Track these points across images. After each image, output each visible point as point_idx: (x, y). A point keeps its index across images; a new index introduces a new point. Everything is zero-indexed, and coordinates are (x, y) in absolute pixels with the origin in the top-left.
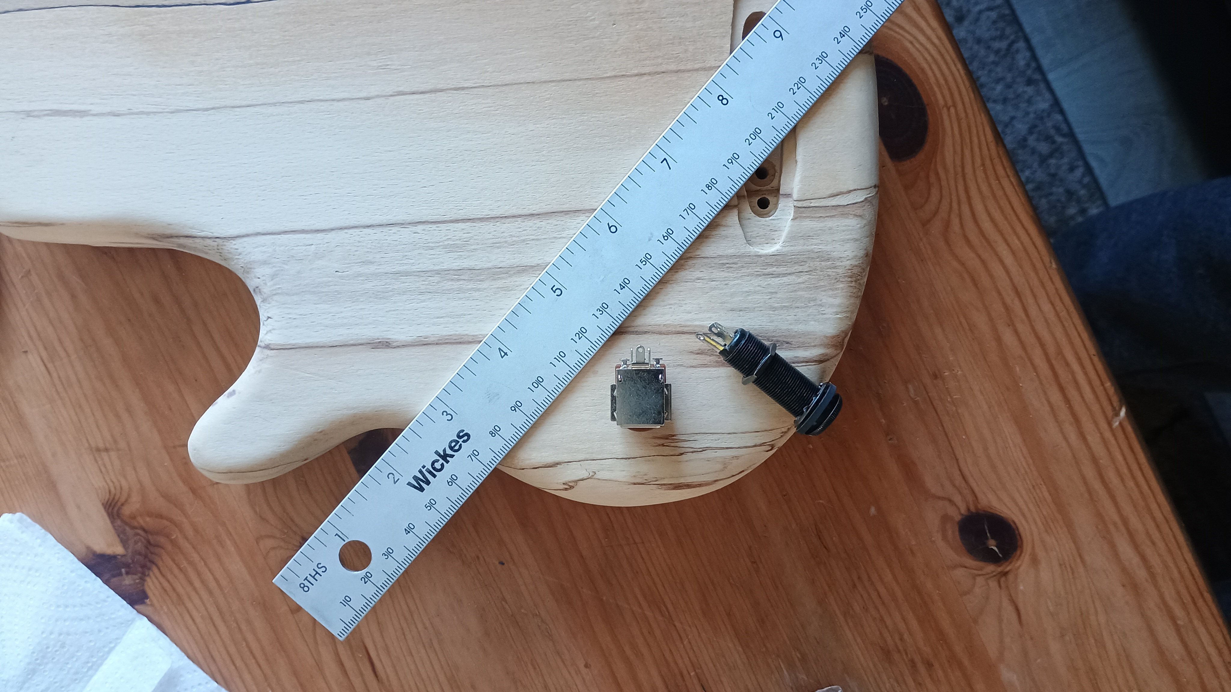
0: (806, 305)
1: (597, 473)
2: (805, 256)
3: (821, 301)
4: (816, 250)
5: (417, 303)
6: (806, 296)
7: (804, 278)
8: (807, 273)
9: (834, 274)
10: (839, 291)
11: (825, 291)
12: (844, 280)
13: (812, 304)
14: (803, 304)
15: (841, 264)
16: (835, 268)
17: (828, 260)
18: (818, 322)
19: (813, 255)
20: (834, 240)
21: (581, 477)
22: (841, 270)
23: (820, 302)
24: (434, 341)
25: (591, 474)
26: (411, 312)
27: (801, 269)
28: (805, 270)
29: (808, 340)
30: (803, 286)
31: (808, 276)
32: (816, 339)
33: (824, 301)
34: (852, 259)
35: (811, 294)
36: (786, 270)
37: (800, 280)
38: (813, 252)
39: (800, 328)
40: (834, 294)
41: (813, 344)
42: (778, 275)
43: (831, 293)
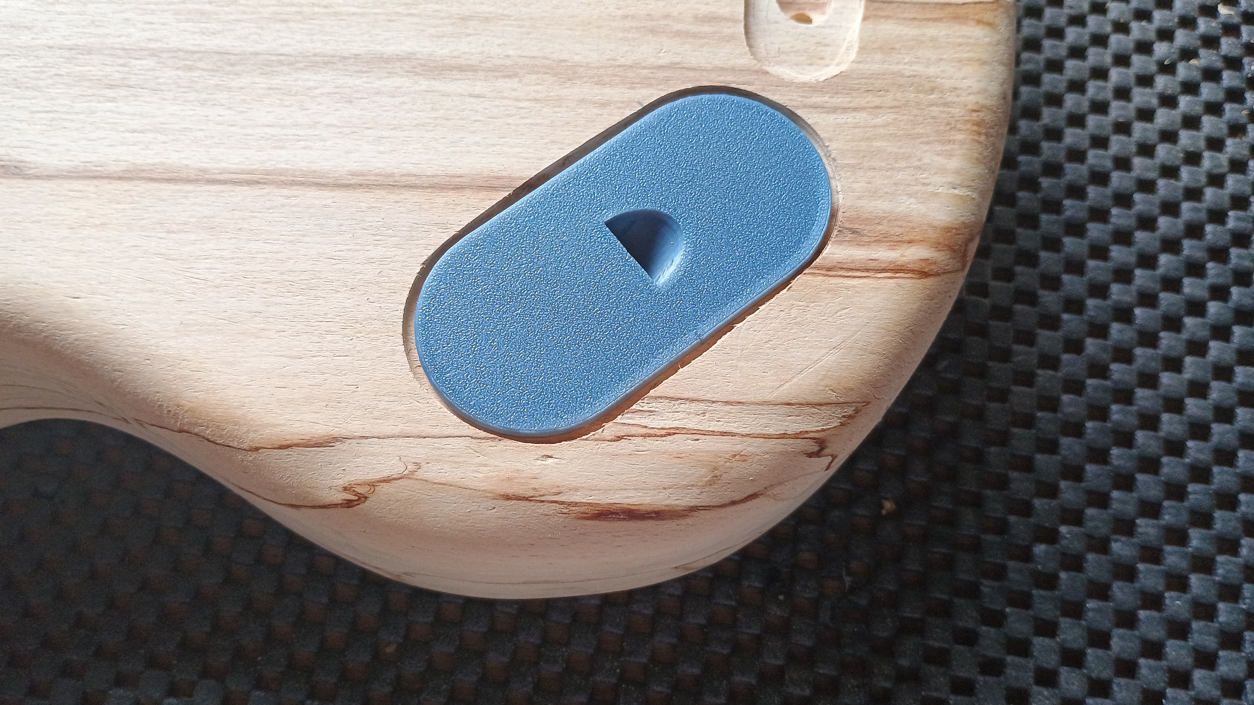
0: (889, 166)
1: (423, 464)
2: (886, 81)
3: (920, 160)
4: (907, 73)
5: (99, 102)
6: (890, 149)
7: (884, 118)
8: (891, 110)
9: (944, 115)
10: (956, 146)
11: (927, 143)
12: (964, 127)
13: (903, 164)
14: (884, 164)
15: (956, 99)
16: (946, 104)
17: (932, 90)
18: (916, 198)
19: (902, 81)
20: (941, 59)
21: (386, 474)
22: (958, 110)
23: (918, 163)
24: (116, 172)
25: (411, 467)
26: (82, 117)
27: (877, 101)
28: (888, 105)
29: (896, 229)
30: (882, 131)
31: (893, 116)
32: (913, 228)
33: (926, 160)
34: (979, 93)
35: (901, 148)
36: (850, 102)
37: (878, 121)
38: (902, 76)
39: (880, 206)
40: (945, 150)
41: (906, 238)
42: (834, 110)
43: (939, 148)
